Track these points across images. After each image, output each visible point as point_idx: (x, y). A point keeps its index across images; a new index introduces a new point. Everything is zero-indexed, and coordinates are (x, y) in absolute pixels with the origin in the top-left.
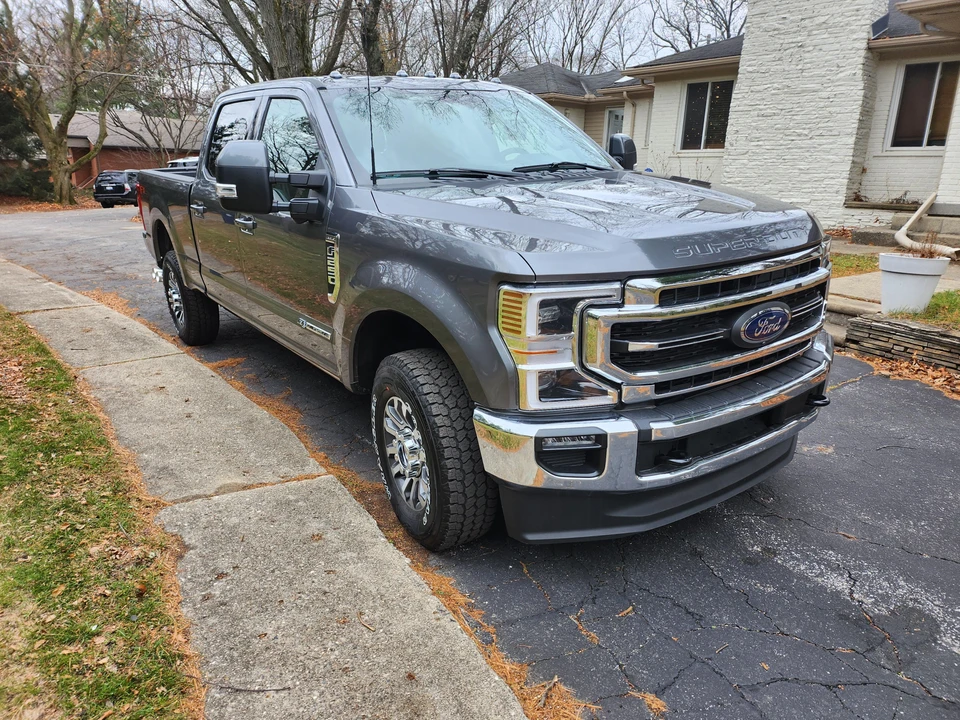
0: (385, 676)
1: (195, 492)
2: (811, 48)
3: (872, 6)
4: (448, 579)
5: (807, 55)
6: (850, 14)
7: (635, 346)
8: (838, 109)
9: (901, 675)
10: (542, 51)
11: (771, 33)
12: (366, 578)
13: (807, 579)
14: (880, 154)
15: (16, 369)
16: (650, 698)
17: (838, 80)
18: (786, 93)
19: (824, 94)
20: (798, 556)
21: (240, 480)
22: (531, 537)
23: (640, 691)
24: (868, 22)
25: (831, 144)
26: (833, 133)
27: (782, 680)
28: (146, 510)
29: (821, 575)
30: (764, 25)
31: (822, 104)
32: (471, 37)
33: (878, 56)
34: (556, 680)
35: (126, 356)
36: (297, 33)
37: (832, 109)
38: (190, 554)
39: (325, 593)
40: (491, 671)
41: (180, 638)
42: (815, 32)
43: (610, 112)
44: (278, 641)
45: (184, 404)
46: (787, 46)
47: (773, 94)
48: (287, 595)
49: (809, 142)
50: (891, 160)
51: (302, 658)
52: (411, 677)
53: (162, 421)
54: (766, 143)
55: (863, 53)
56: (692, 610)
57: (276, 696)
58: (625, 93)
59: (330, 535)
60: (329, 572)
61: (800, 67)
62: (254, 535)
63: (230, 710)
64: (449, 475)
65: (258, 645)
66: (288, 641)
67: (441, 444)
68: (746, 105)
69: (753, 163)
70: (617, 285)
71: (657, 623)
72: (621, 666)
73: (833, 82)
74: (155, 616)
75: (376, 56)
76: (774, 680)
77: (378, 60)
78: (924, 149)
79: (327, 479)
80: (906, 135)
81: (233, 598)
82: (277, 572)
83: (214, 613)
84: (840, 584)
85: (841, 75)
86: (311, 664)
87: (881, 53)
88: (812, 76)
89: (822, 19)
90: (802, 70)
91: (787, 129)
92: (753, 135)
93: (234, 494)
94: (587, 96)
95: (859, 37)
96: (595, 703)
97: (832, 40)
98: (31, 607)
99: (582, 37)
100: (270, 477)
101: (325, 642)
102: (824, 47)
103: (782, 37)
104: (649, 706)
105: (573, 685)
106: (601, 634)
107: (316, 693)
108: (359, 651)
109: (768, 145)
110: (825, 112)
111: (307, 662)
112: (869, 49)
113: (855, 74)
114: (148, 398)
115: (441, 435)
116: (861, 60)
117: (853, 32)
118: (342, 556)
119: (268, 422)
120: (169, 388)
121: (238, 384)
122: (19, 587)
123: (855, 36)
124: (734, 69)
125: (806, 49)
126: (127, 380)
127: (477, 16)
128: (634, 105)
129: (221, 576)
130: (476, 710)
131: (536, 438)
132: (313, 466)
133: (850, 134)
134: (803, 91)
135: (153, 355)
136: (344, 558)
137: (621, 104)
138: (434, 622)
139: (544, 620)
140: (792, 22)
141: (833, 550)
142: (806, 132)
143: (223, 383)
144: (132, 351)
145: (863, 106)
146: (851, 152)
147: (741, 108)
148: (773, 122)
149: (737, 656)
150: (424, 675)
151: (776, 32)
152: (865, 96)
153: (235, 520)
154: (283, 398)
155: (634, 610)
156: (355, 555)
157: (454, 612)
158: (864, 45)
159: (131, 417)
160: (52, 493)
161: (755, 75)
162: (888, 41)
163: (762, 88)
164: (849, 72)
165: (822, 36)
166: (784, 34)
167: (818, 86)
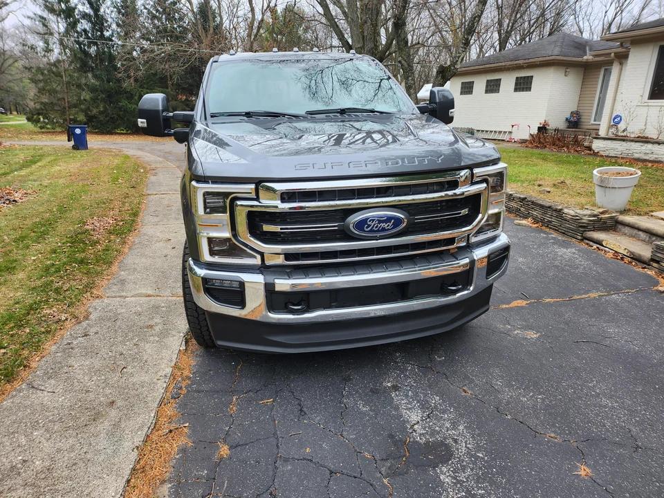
0: (102, 399)
1: (123, 294)
4: (192, 362)
7: (267, 228)
9: (385, 481)
10: (587, 24)
12: (149, 351)
13: (397, 408)
15: (111, 222)
16: (226, 447)
20: (411, 394)
21: (150, 292)
22: (220, 343)
23: (224, 443)
27: (308, 460)
28: (89, 298)
29: (410, 409)
32: (475, 18)
34: (187, 425)
36: (372, 24)
38: (85, 323)
39: (122, 354)
40: (154, 412)
41: (37, 359)
43: (606, 69)
45: (170, 250)
48: (103, 352)
52: (112, 403)
53: (150, 257)
56: (305, 409)
57: (46, 394)
58: (613, 54)
59: (158, 327)
60: (135, 345)
62: (123, 320)
63: (21, 394)
65: (65, 370)
70: (253, 186)
71: (277, 411)
72: (230, 428)
74: (37, 347)
75: (403, 36)
76: (304, 459)
77: (404, 39)
81: (79, 347)
82: (112, 339)
83: (64, 351)
84: (414, 416)
86: (76, 384)
93: (137, 298)
94: (585, 58)
96: (193, 443)
101: (94, 376)
104: (220, 452)
105: (193, 431)
106: (240, 410)
107: (63, 398)
108: (104, 385)
114: (158, 244)
118: (152, 338)
128: (621, 64)
129: (86, 335)
130: (123, 426)
131: (202, 278)
137: (611, 63)
138: (155, 380)
139: (218, 394)
141: (442, 397)
149: (299, 440)
150: (119, 403)
153: (123, 311)
155: (273, 401)
156: (157, 339)
157: (174, 378)
159: (138, 253)
160: (58, 283)
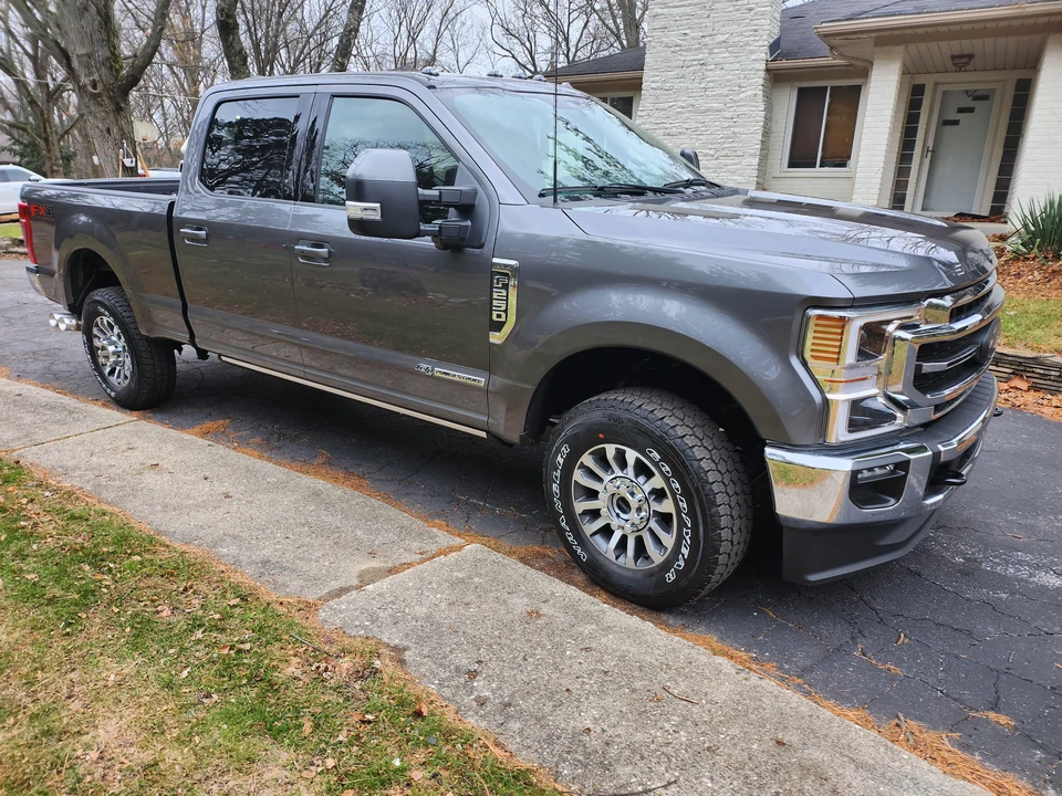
0: (755, 747)
1: (335, 585)
2: (713, 67)
3: (768, 27)
4: (708, 637)
5: (709, 73)
6: (747, 34)
7: (929, 367)
8: (741, 130)
11: (673, 49)
12: (632, 650)
13: (1027, 582)
14: (778, 175)
16: (992, 715)
17: (740, 100)
18: (690, 111)
19: (728, 115)
20: (997, 560)
21: (375, 564)
22: (813, 578)
23: (977, 711)
24: (766, 43)
25: (736, 164)
26: (739, 153)
28: (301, 614)
29: (1031, 575)
30: (667, 40)
31: (726, 125)
33: (775, 78)
35: (60, 430)
36: (99, 13)
37: (736, 130)
38: (408, 655)
39: (606, 673)
40: (846, 721)
42: (715, 51)
44: (610, 732)
45: (207, 483)
46: (690, 63)
47: (678, 113)
48: (567, 683)
49: (715, 162)
50: (789, 181)
51: (653, 747)
52: (780, 743)
53: (198, 506)
55: (762, 74)
56: (955, 627)
57: (669, 793)
59: (545, 610)
60: (586, 650)
61: (702, 85)
62: (462, 623)
64: (722, 523)
65: (594, 742)
66: (620, 730)
67: (711, 490)
68: (651, 123)
71: (936, 645)
73: (735, 102)
74: (451, 733)
78: (818, 171)
79: (474, 549)
80: (801, 157)
81: (512, 696)
82: (530, 659)
83: (507, 717)
84: (1054, 580)
85: (742, 95)
86: (669, 750)
87: (775, 75)
88: (715, 95)
89: (722, 38)
90: (706, 89)
93: (387, 581)
95: (757, 59)
96: (952, 731)
97: (732, 59)
98: (285, 755)
99: (414, 40)
100: (408, 558)
101: (659, 724)
102: (726, 67)
103: (684, 53)
104: (998, 722)
105: (918, 718)
106: (898, 665)
107: (706, 780)
108: (704, 728)
110: (730, 133)
111: (664, 749)
112: (767, 70)
113: (755, 95)
114: (148, 479)
115: (711, 481)
116: (761, 81)
117: (752, 52)
118: (582, 630)
119: (339, 493)
120: (165, 464)
121: (249, 450)
122: (245, 735)
123: (754, 57)
124: (637, 85)
125: (709, 68)
126: (94, 459)
127: (356, 8)
129: (473, 675)
130: (871, 761)
131: (852, 472)
132: (443, 538)
133: (754, 155)
134: (707, 111)
135: (98, 426)
136: (586, 632)
138: (746, 683)
139: (835, 661)
140: (693, 38)
141: (1019, 551)
142: (711, 152)
143: (232, 452)
144: (62, 423)
145: (764, 128)
146: (755, 173)
147: (647, 126)
148: (679, 142)
149: (1028, 661)
150: (791, 737)
151: (678, 48)
152: (765, 118)
153: (421, 611)
154: (324, 463)
155: (904, 634)
156: (594, 627)
157: (751, 669)
158: (764, 66)
159: (150, 506)
160: (158, 612)
161: (658, 92)
162: (784, 63)
163: (666, 105)
164: (750, 93)
165: (722, 55)
166: (685, 50)
167: (721, 106)
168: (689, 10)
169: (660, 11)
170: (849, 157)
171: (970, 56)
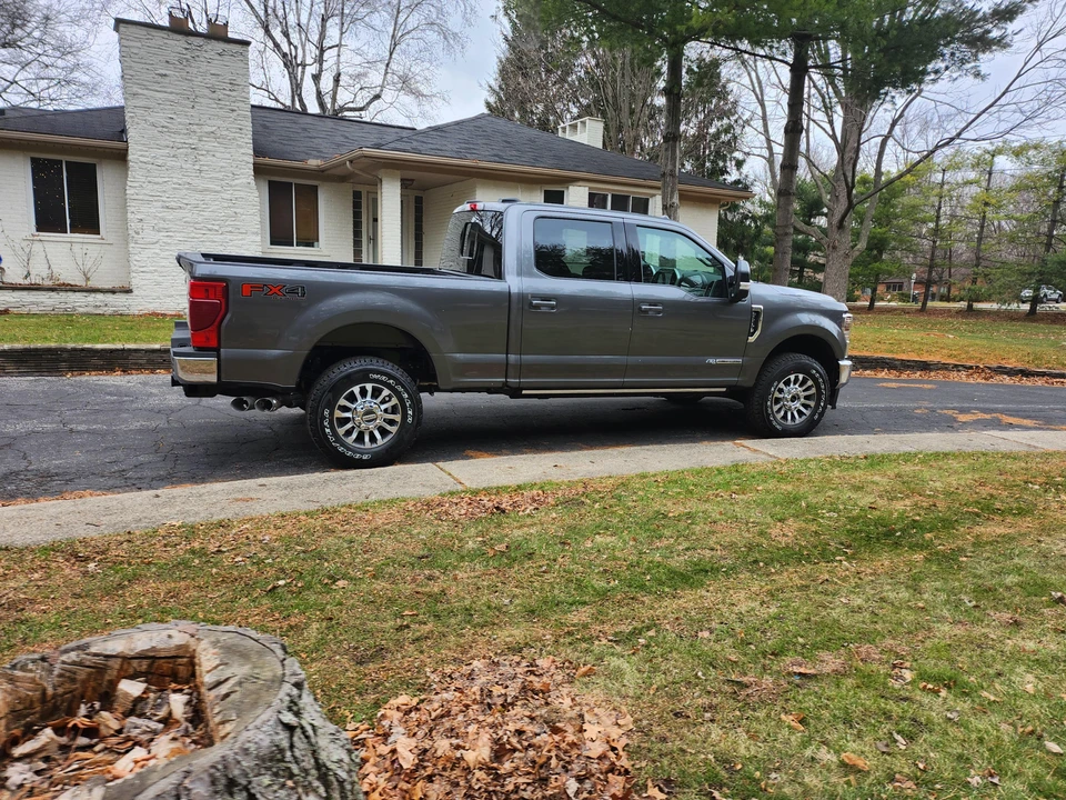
2: (204, 152)
5: (202, 158)
6: (234, 130)
8: (241, 211)
11: (160, 129)
17: (235, 186)
18: (188, 189)
19: (227, 196)
24: (249, 141)
25: (241, 240)
26: (241, 231)
30: (152, 120)
31: (226, 205)
42: (205, 139)
46: (180, 146)
47: (174, 188)
49: (220, 237)
54: (178, 235)
55: (252, 166)
61: (196, 167)
68: (146, 194)
69: (167, 253)
73: (231, 186)
78: (295, 248)
85: (236, 182)
87: (259, 169)
88: (210, 178)
89: (209, 129)
90: (201, 171)
91: (197, 223)
92: (161, 226)
95: (245, 153)
97: (222, 149)
102: (218, 155)
103: (172, 135)
109: (179, 236)
110: (230, 212)
112: (254, 164)
113: (249, 183)
116: (251, 172)
117: (240, 147)
123: (242, 151)
125: (200, 153)
133: (257, 233)
134: (206, 190)
140: (180, 123)
142: (217, 228)
146: (260, 248)
147: (141, 197)
148: (180, 215)
151: (165, 129)
158: (252, 161)
161: (150, 166)
162: (267, 160)
163: (160, 180)
164: (245, 181)
165: (210, 145)
166: (174, 133)
167: (219, 188)
168: (171, 97)
169: (140, 91)
170: (318, 240)
171: (413, 180)
